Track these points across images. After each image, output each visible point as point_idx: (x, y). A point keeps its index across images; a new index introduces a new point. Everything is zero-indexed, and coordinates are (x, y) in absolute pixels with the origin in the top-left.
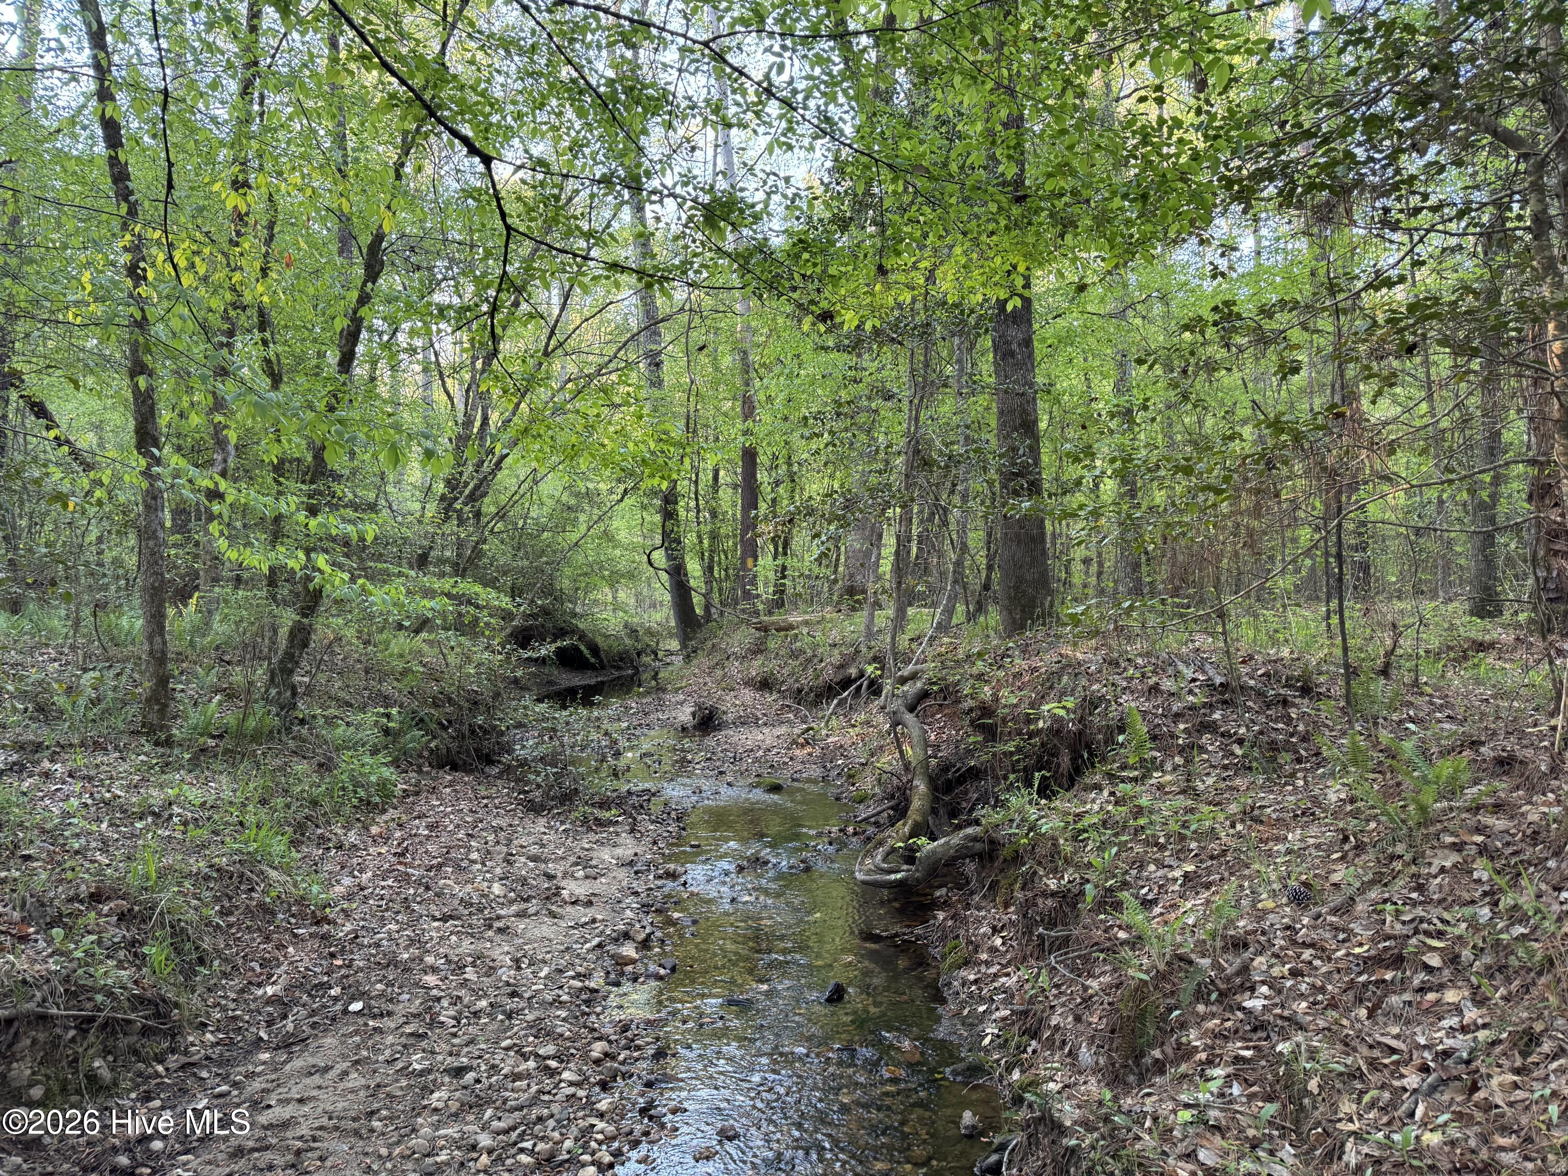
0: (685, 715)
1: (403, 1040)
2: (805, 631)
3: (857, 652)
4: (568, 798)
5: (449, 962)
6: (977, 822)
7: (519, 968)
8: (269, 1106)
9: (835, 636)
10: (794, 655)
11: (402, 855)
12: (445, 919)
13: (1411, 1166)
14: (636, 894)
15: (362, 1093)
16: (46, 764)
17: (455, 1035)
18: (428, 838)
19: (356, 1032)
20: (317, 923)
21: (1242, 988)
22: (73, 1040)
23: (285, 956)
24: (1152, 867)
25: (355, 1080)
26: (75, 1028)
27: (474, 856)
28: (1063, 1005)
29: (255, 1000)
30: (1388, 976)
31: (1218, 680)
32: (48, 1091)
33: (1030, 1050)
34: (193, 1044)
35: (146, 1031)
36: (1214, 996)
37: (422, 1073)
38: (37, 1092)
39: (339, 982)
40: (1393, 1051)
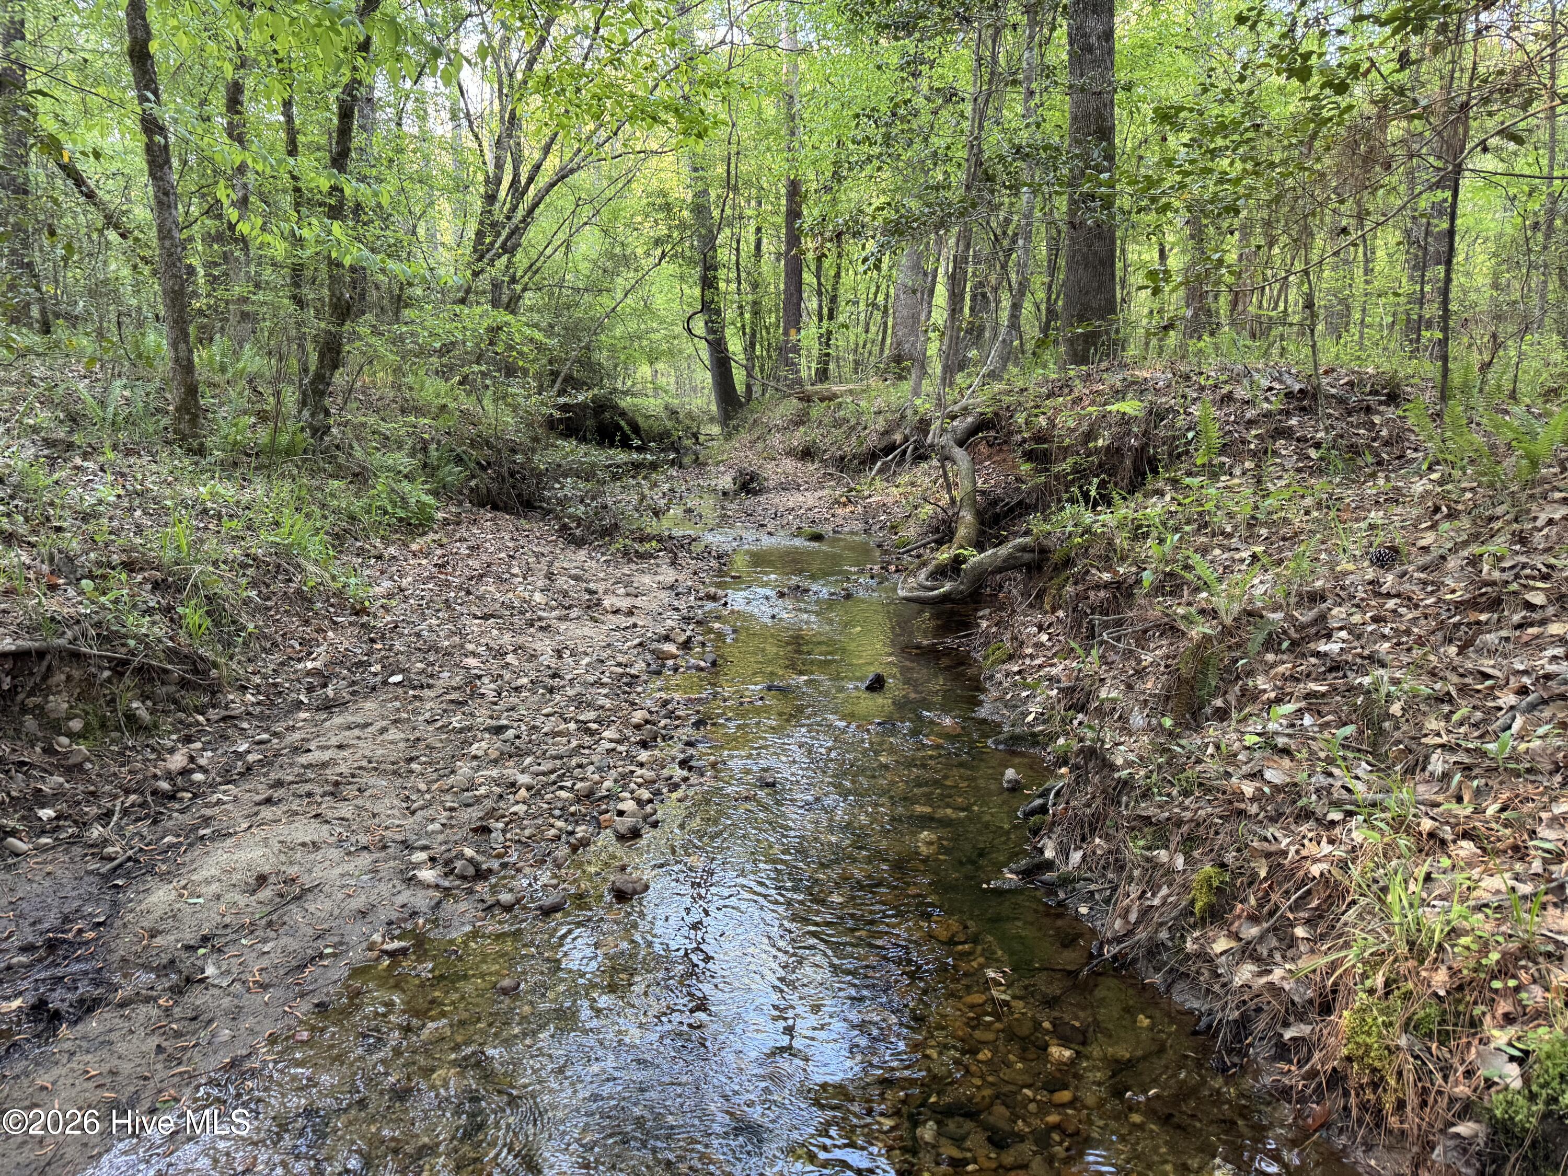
0: (726, 481)
1: (444, 706)
2: (849, 400)
3: (903, 417)
4: (610, 532)
5: (489, 649)
6: (1028, 533)
7: (560, 657)
8: (309, 751)
9: (879, 403)
10: (837, 424)
11: (443, 566)
12: (486, 617)
13: (1506, 769)
14: (677, 609)
15: (402, 745)
16: (78, 461)
17: (495, 704)
18: (469, 556)
19: (396, 698)
20: (357, 614)
21: (1318, 636)
22: (109, 681)
23: (325, 639)
24: (1217, 552)
25: (394, 734)
26: (109, 668)
27: (515, 570)
28: (1115, 678)
29: (296, 671)
30: (1483, 617)
31: (1297, 387)
32: (87, 725)
33: (1075, 722)
34: (233, 702)
35: (184, 684)
36: (1285, 645)
37: (461, 730)
38: (76, 725)
39: (381, 661)
40: (1487, 676)
